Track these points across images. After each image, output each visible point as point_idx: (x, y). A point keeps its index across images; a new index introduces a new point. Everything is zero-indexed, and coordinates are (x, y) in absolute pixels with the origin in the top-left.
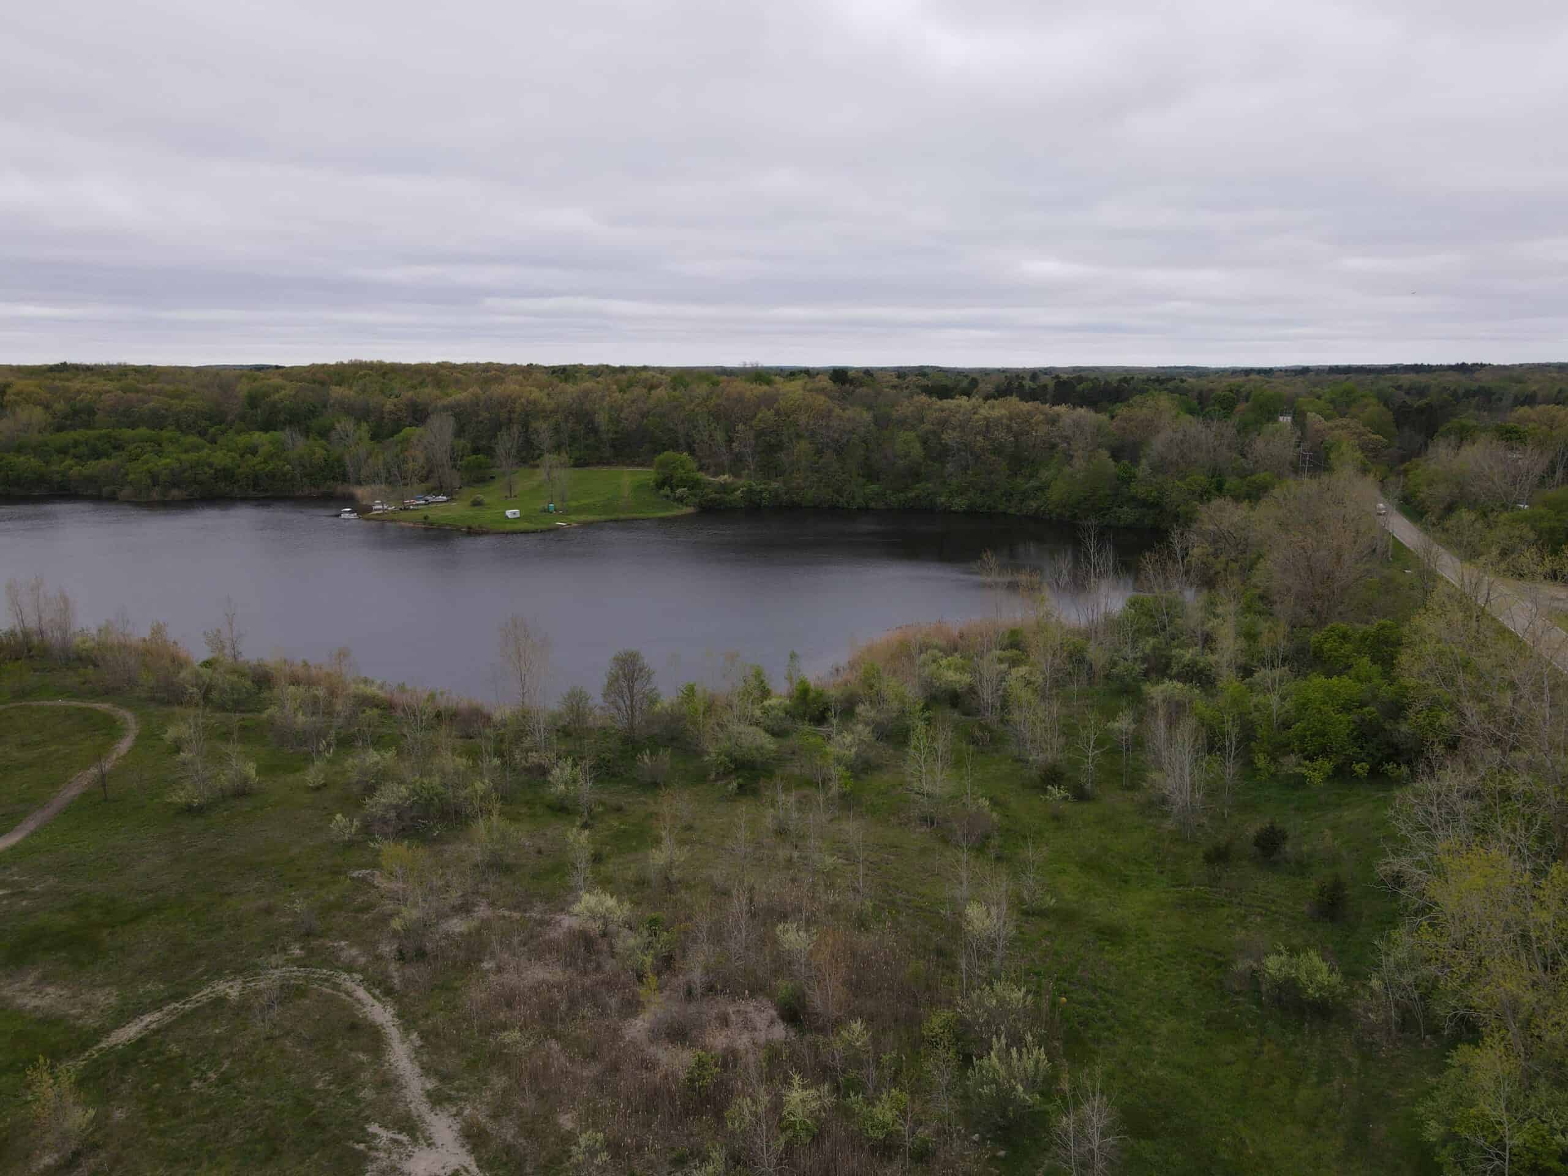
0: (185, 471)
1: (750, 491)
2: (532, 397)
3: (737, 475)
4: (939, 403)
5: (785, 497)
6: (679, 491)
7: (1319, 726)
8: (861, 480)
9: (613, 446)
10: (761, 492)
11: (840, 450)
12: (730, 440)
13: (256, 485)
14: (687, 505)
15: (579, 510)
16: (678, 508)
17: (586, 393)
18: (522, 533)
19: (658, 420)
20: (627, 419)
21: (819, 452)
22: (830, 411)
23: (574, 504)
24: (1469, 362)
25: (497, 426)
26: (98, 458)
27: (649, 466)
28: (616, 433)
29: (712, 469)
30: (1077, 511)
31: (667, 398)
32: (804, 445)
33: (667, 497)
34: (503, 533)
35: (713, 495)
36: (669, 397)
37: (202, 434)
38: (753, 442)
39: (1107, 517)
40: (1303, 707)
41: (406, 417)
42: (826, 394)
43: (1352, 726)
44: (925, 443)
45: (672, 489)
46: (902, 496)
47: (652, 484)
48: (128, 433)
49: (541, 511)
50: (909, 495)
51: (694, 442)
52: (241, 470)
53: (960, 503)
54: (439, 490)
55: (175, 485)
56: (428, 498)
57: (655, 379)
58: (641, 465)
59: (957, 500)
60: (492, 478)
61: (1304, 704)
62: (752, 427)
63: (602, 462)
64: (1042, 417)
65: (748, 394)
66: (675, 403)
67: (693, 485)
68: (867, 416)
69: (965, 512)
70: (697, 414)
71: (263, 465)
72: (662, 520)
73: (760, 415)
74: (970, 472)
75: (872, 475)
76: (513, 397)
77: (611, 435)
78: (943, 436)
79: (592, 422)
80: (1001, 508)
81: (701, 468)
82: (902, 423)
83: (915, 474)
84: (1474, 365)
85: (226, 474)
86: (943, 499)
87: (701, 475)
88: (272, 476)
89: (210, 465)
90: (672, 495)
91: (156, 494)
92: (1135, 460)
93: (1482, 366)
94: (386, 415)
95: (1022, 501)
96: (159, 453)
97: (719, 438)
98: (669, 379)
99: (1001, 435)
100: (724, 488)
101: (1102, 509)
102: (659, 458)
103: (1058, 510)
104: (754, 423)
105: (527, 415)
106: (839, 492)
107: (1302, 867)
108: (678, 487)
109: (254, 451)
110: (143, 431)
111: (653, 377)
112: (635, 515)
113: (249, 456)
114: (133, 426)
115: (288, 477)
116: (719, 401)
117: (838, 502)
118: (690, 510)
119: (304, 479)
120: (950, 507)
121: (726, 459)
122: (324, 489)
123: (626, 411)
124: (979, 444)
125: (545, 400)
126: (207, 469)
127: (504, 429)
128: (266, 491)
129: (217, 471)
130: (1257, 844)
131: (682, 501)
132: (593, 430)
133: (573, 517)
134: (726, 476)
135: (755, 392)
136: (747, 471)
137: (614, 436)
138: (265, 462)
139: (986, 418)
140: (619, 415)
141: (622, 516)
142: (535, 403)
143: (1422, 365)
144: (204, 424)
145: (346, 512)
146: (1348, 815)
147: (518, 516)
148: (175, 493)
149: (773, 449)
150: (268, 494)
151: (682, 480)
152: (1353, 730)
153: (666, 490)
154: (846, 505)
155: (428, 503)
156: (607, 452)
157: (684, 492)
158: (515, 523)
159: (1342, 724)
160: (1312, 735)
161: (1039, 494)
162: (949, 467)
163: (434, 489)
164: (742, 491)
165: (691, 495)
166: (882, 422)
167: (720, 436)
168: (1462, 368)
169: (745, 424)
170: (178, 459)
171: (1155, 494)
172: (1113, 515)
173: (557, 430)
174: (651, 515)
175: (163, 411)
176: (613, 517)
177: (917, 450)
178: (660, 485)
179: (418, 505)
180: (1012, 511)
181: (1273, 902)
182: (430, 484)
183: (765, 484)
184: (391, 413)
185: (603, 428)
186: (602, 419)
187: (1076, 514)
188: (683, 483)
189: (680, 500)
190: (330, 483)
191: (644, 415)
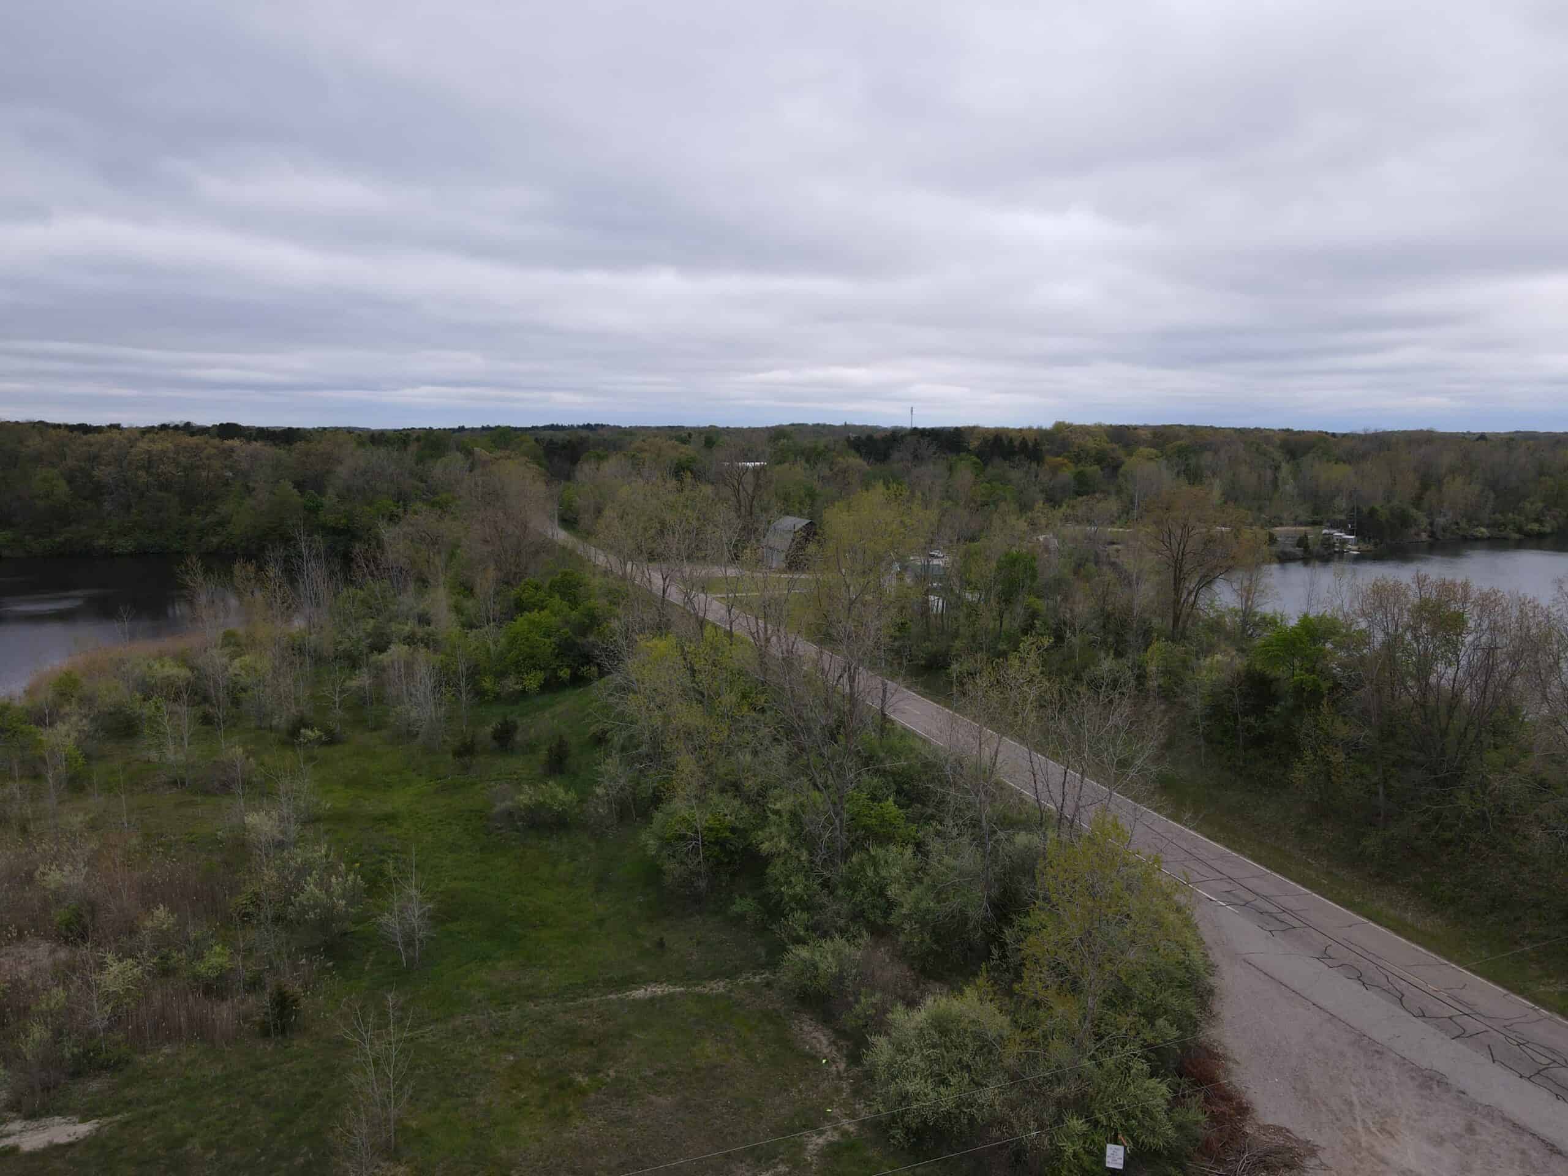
4: (85, 437)
7: (528, 650)
24: (593, 423)
40: (513, 641)
43: (553, 646)
44: (70, 481)
46: (46, 541)
50: (57, 540)
53: (125, 545)
59: (120, 541)
61: (514, 638)
64: (213, 451)
69: (131, 554)
74: (134, 511)
78: (95, 473)
82: (38, 458)
83: (62, 516)
84: (597, 425)
86: (102, 542)
92: (321, 490)
93: (603, 426)
95: (200, 538)
99: (167, 469)
101: (289, 539)
103: (243, 544)
107: (531, 748)
120: (112, 549)
124: (141, 480)
130: (495, 738)
139: (148, 452)
143: (557, 425)
146: (559, 709)
152: (554, 649)
159: (547, 646)
160: (524, 660)
161: (219, 529)
162: (107, 506)
168: (588, 427)
171: (343, 521)
177: (62, 488)
180: (188, 549)
181: (515, 773)
187: (262, 547)
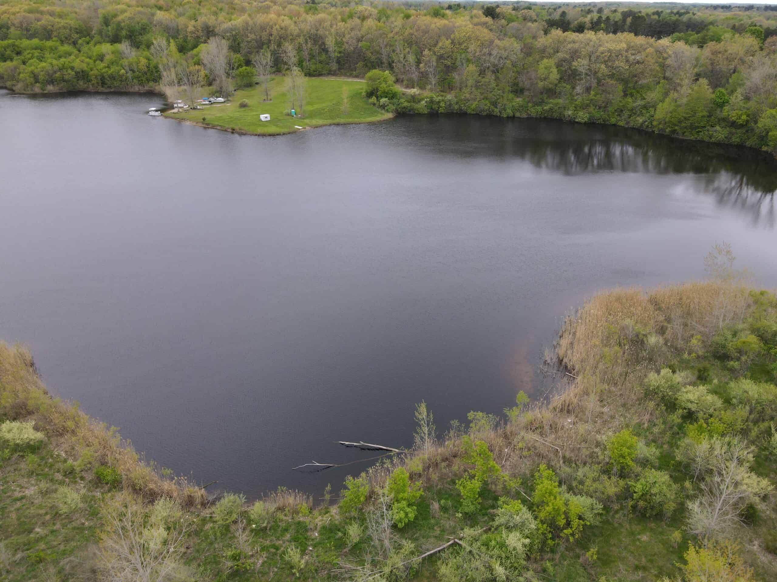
0: (55, 72)
1: (432, 101)
2: (283, 25)
3: (422, 88)
5: (456, 107)
6: (383, 100)
8: (511, 96)
9: (338, 62)
10: (439, 102)
11: (496, 70)
12: (419, 62)
13: (103, 84)
14: (387, 111)
15: (312, 115)
16: (382, 114)
17: (321, 22)
18: (270, 135)
19: (369, 44)
20: (347, 43)
21: (482, 73)
22: (492, 42)
23: (310, 108)
25: (260, 45)
26: (5, 61)
27: (363, 78)
28: (340, 52)
29: (405, 82)
30: (676, 128)
31: (375, 28)
32: (472, 68)
33: (374, 104)
34: (256, 135)
35: (406, 104)
36: (377, 27)
37: (74, 43)
38: (435, 64)
39: (701, 134)
41: (202, 36)
42: (487, 27)
44: (559, 68)
45: (377, 98)
46: (539, 108)
47: (364, 94)
48: (25, 43)
49: (286, 115)
50: (545, 108)
51: (393, 62)
52: (92, 72)
53: (583, 116)
54: (220, 93)
55: (52, 81)
56: (212, 99)
57: (367, 12)
58: (357, 77)
59: (581, 114)
60: (257, 83)
62: (434, 53)
63: (331, 73)
65: (433, 26)
66: (381, 31)
67: (393, 96)
68: (517, 46)
69: (585, 123)
70: (396, 41)
71: (107, 69)
72: (371, 124)
73: (440, 44)
74: (592, 92)
75: (518, 91)
76: (271, 24)
77: (336, 54)
78: (574, 63)
79: (324, 43)
80: (613, 121)
81: (397, 81)
82: (542, 52)
83: (551, 92)
85: (83, 75)
86: (570, 113)
87: (399, 89)
88: (112, 77)
89: (72, 68)
90: (377, 104)
91: (37, 89)
92: (730, 90)
94: (189, 35)
95: (630, 116)
96: (41, 59)
97: (411, 60)
98: (377, 11)
99: (621, 64)
100: (414, 99)
101: (698, 127)
102: (370, 74)
103: (660, 126)
104: (436, 49)
105: (281, 38)
106: (495, 104)
108: (382, 97)
109: (101, 58)
110: (35, 41)
111: (366, 10)
112: (350, 120)
113: (98, 62)
114: (30, 37)
115: (124, 78)
116: (411, 31)
117: (493, 111)
118: (390, 115)
119: (135, 80)
120: (575, 118)
121: (415, 76)
122: (146, 88)
123: (347, 36)
124: (601, 71)
125: (292, 27)
126: (70, 71)
127: (265, 47)
128: (110, 87)
129: (77, 73)
131: (384, 108)
132: (324, 50)
133: (307, 121)
134: (415, 90)
135: (438, 24)
136: (430, 86)
137: (339, 55)
138: (108, 67)
139: (609, 50)
140: (342, 40)
141: (342, 121)
142: (286, 29)
144: (76, 36)
145: (152, 111)
147: (269, 119)
148: (50, 88)
149: (449, 69)
150: (112, 90)
151: (384, 92)
153: (373, 99)
154: (498, 114)
155: (211, 103)
156: (334, 66)
157: (385, 101)
158: (266, 126)
161: (645, 111)
162: (578, 88)
163: (217, 92)
164: (426, 102)
165: (390, 103)
166: (528, 51)
167: (411, 58)
169: (430, 50)
170: (51, 64)
171: (744, 117)
172: (707, 133)
173: (299, 49)
174: (363, 120)
175: (49, 27)
176: (337, 121)
177: (554, 75)
178: (370, 94)
179: (204, 105)
180: (621, 123)
182: (214, 88)
183: (442, 96)
184: (192, 32)
185: (331, 49)
186: (330, 42)
187: (675, 130)
188: (385, 94)
189: (383, 107)
190: (151, 83)
191: (359, 40)
